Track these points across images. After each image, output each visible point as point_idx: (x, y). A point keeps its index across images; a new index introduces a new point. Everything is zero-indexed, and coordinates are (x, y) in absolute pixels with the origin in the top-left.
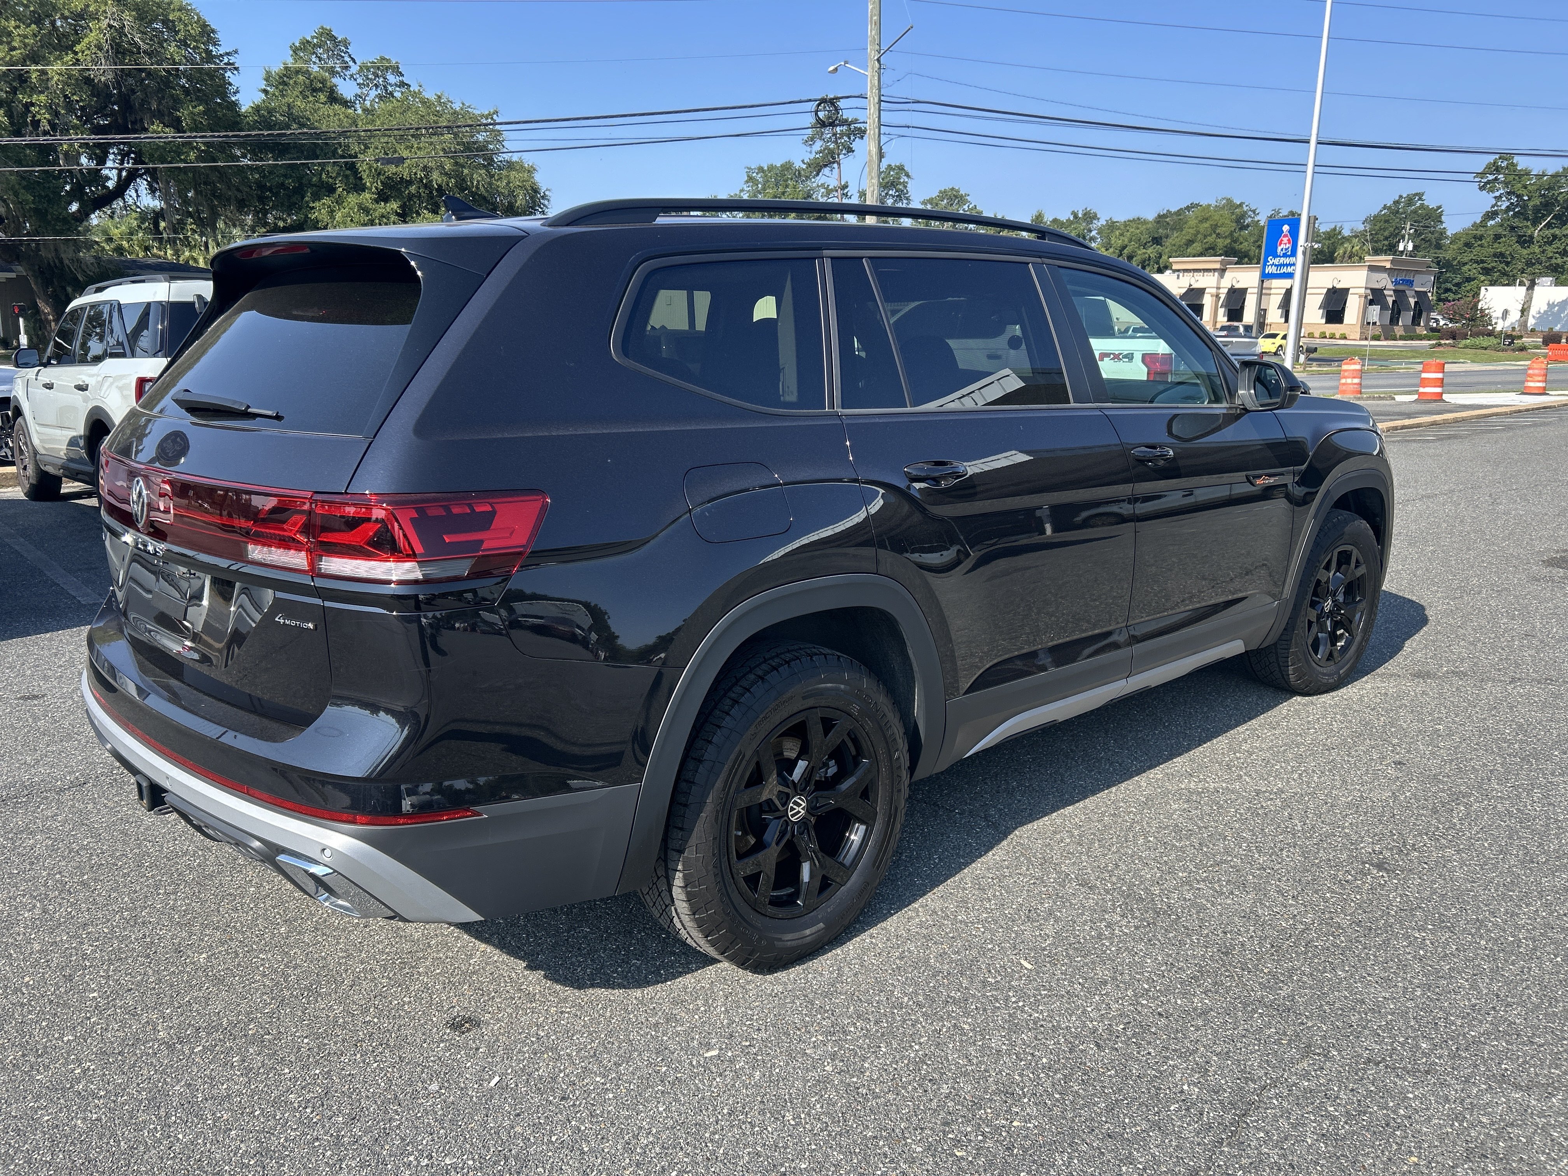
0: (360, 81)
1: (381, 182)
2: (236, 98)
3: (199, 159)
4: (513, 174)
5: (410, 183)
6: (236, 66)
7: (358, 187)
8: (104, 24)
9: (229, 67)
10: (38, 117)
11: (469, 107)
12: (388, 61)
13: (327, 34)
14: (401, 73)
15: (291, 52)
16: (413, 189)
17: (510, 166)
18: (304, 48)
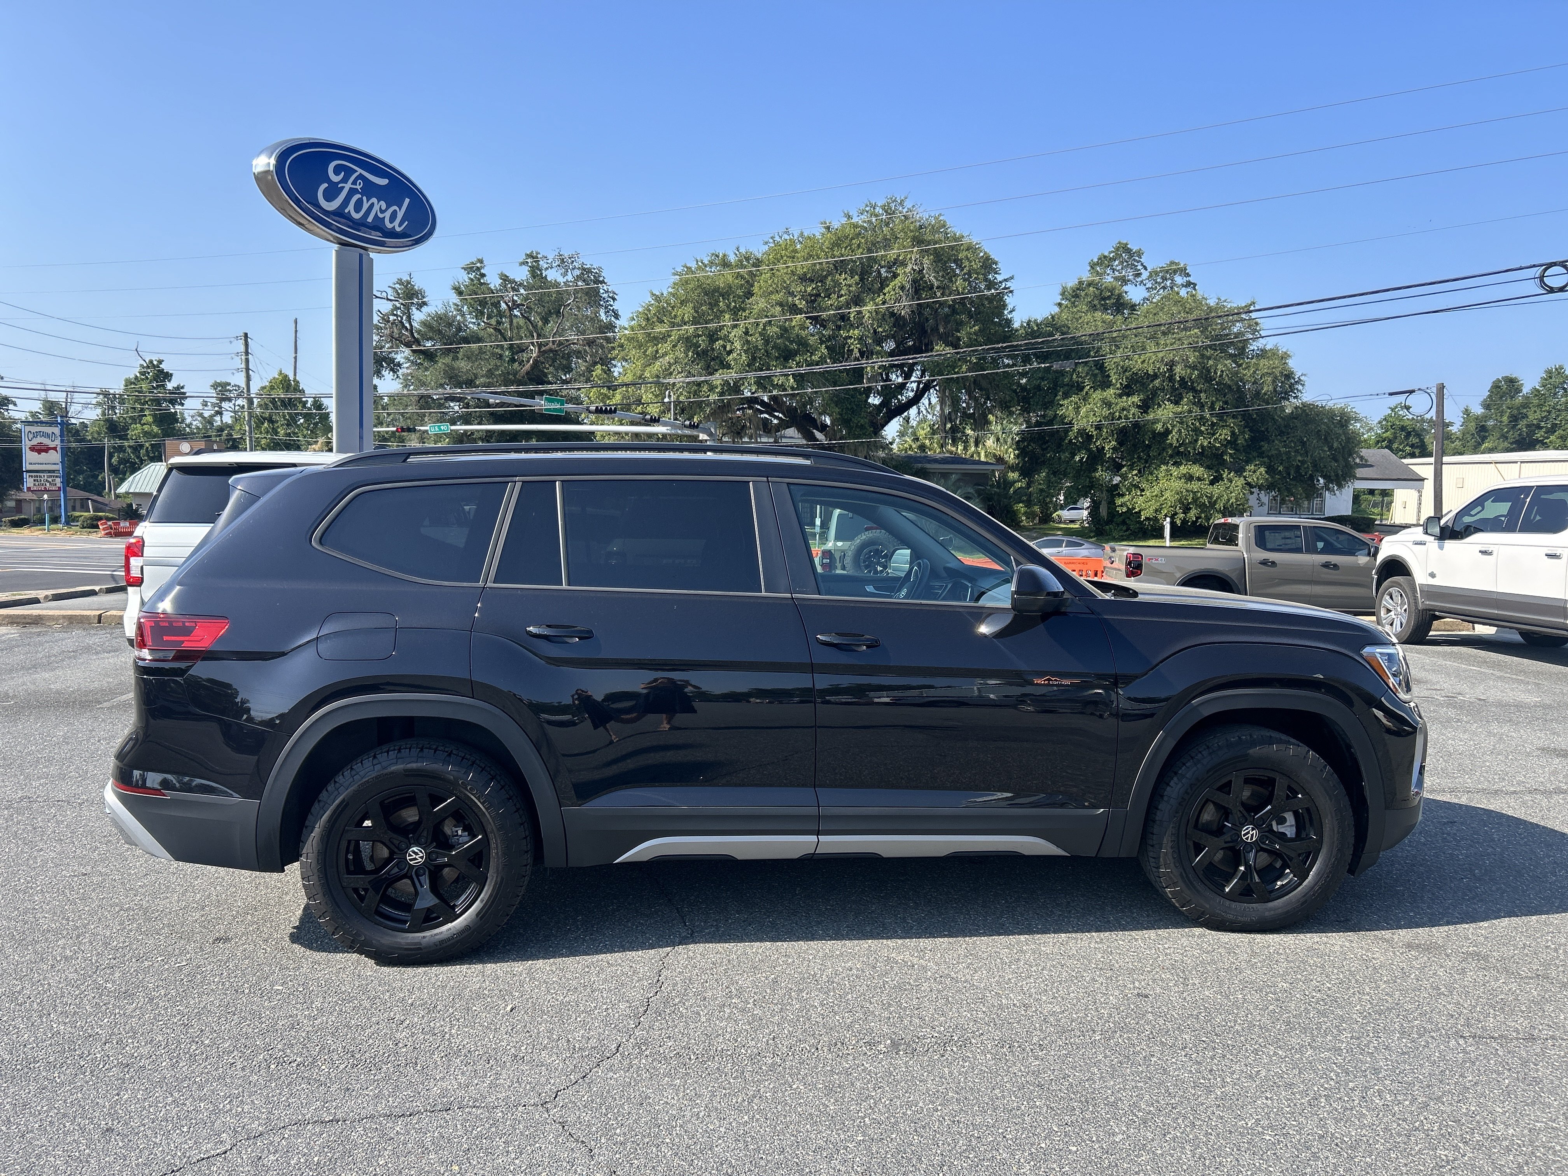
0: (1149, 285)
1: (1127, 378)
2: (1011, 316)
3: (969, 370)
4: (1263, 362)
5: (1155, 376)
6: (1011, 289)
7: (1105, 384)
8: (909, 269)
9: (1006, 291)
10: (852, 347)
11: (1225, 301)
12: (1177, 264)
13: (1123, 249)
14: (1188, 274)
15: (1089, 268)
16: (1157, 382)
17: (1263, 353)
18: (1104, 261)
